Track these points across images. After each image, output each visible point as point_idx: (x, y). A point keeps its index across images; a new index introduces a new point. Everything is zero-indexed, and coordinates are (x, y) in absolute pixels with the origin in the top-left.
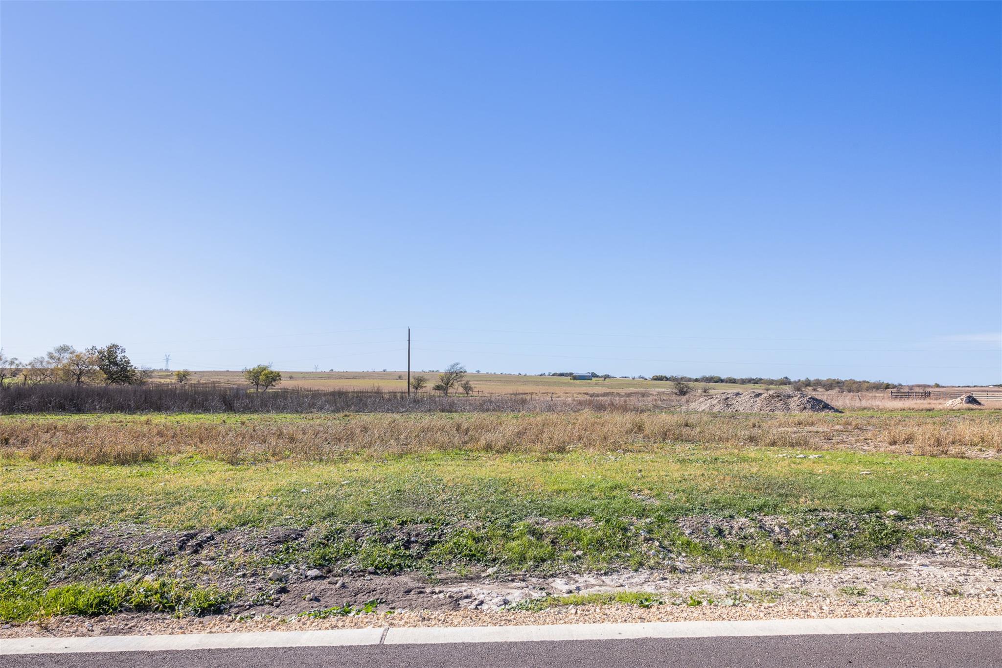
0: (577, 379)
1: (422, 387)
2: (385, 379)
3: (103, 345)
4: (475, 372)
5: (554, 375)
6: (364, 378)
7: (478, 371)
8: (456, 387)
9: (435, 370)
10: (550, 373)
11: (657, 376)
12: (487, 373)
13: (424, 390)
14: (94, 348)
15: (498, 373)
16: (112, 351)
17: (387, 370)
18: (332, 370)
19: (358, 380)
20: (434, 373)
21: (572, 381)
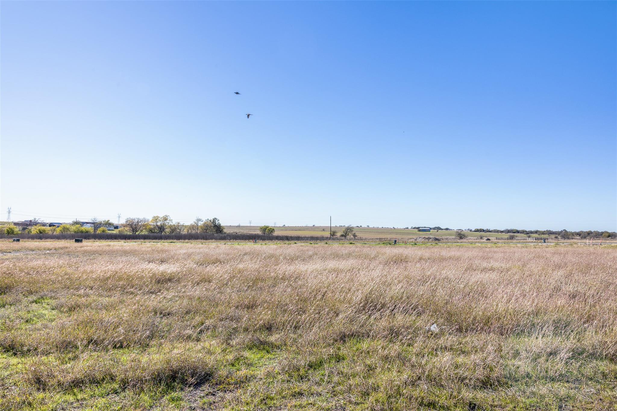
0: (421, 231)
1: (335, 235)
2: (316, 231)
3: (211, 218)
4: (366, 227)
5: (414, 228)
6: (304, 230)
7: (368, 226)
8: (350, 235)
9: (343, 225)
10: (412, 227)
11: (478, 229)
12: (374, 227)
13: (336, 236)
14: (208, 219)
15: (380, 227)
16: (215, 220)
17: (316, 226)
18: (284, 225)
19: (302, 231)
20: (342, 227)
21: (418, 232)
